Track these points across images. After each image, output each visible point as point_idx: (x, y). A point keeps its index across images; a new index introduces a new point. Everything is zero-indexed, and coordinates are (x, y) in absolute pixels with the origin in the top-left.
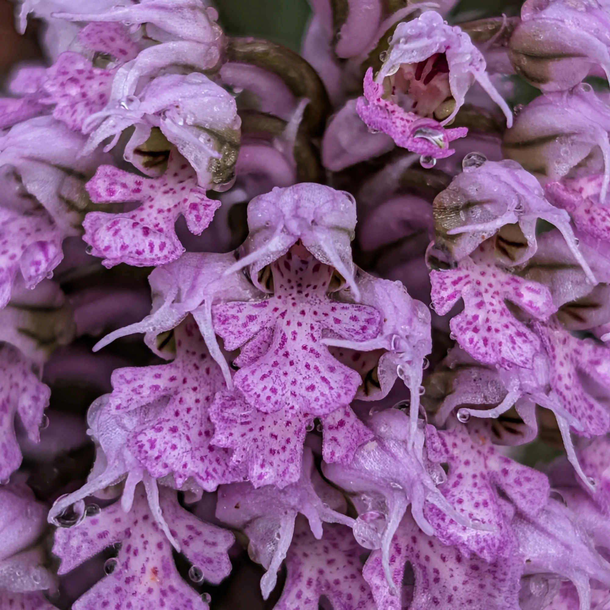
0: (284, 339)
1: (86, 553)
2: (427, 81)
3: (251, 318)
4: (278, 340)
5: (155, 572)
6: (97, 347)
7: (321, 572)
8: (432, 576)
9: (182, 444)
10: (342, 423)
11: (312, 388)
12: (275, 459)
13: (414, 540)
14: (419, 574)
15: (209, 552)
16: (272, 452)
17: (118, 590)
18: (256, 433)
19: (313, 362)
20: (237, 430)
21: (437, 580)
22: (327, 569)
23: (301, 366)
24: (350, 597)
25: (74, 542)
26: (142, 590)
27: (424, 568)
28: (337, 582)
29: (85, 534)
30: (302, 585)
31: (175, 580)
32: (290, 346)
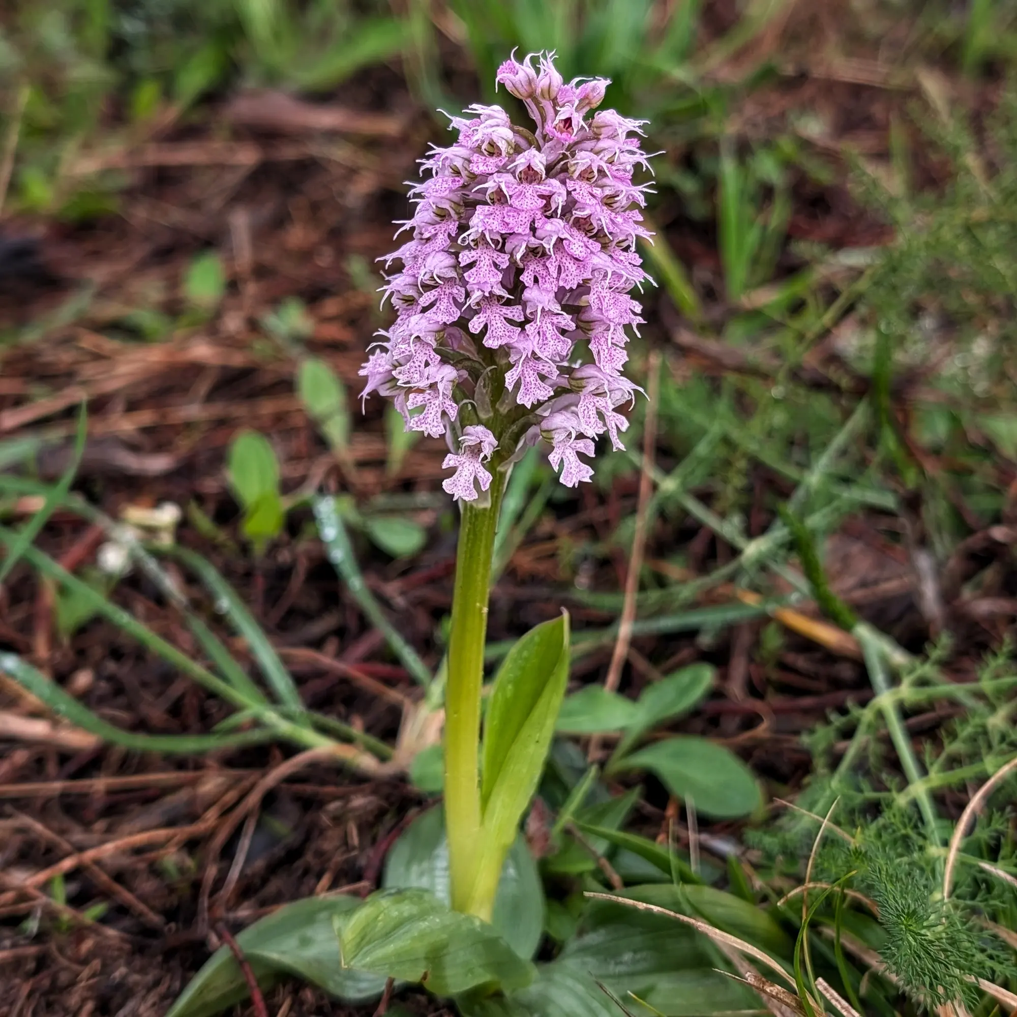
0: (525, 193)
1: (468, 261)
2: (567, 129)
3: (516, 188)
4: (523, 193)
5: (487, 265)
6: (473, 191)
7: (535, 268)
8: (566, 268)
9: (496, 223)
10: (541, 219)
11: (532, 204)
12: (522, 227)
13: (562, 258)
14: (563, 268)
15: (503, 260)
16: (521, 225)
17: (477, 271)
18: (516, 220)
19: (533, 198)
20: (511, 218)
21: (568, 269)
22: (536, 268)
23: (529, 199)
24: (543, 274)
25: (465, 258)
26: (483, 270)
27: (564, 266)
28: (539, 271)
29: (468, 256)
30: (529, 271)
31: (493, 268)
32: (526, 194)
